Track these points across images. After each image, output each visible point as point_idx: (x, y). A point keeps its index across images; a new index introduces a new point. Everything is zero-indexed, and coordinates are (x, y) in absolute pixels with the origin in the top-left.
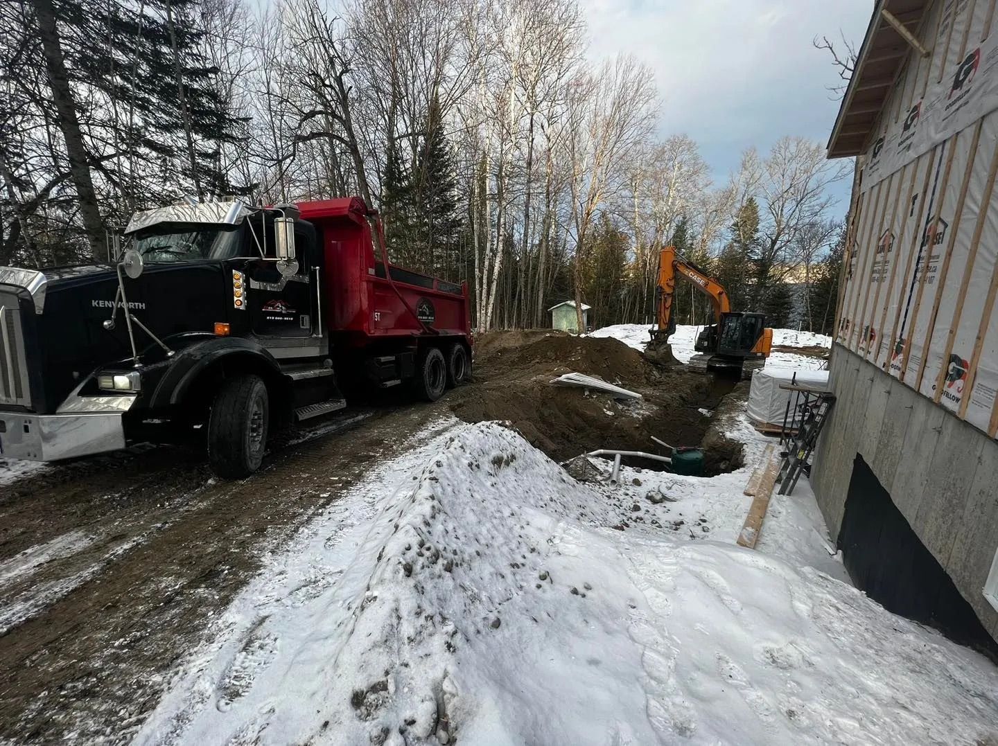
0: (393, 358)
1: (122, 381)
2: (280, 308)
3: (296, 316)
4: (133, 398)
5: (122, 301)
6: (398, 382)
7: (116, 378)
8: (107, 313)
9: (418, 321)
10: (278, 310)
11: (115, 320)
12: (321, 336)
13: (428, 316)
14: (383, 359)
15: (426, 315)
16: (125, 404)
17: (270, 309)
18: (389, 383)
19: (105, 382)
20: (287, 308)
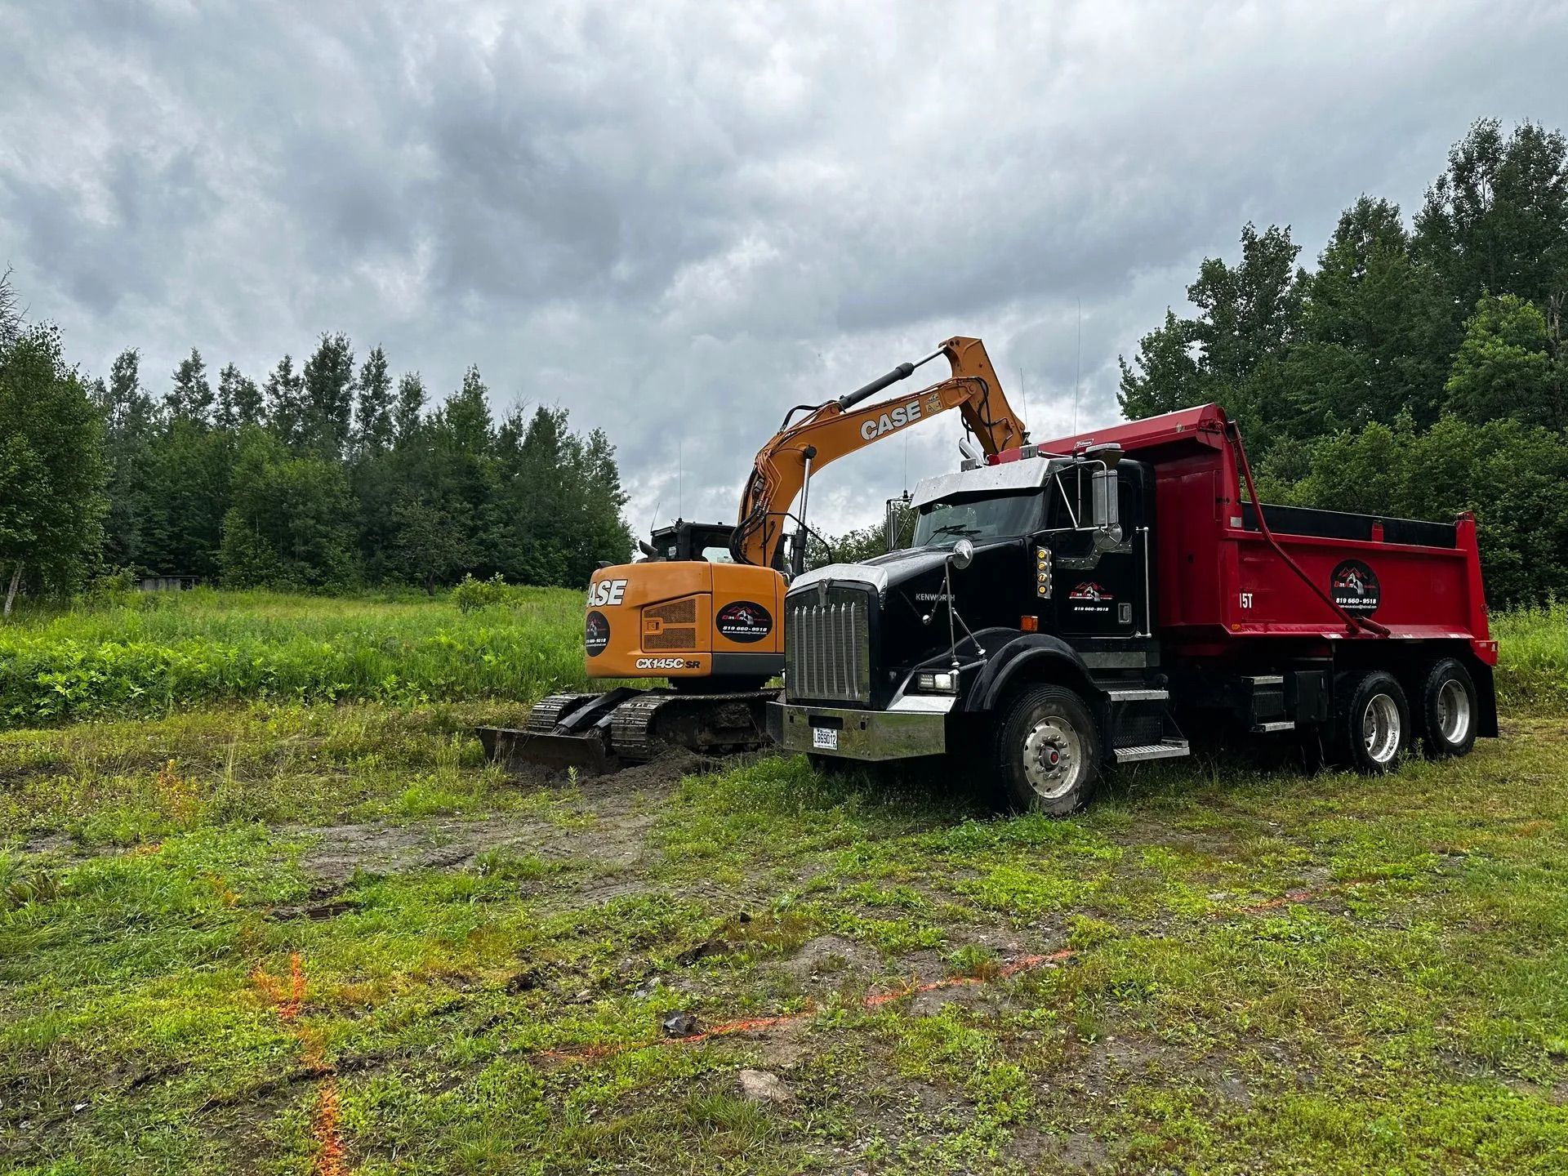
0: (1279, 679)
1: (943, 680)
2: (1091, 593)
3: (1112, 605)
4: (953, 699)
5: (946, 593)
6: (1290, 725)
7: (938, 677)
8: (926, 607)
9: (1335, 607)
10: (1089, 597)
11: (935, 614)
12: (1149, 635)
13: (1361, 597)
14: (1259, 680)
15: (1355, 595)
16: (945, 704)
17: (1079, 596)
18: (1270, 726)
19: (926, 681)
20: (1101, 593)
